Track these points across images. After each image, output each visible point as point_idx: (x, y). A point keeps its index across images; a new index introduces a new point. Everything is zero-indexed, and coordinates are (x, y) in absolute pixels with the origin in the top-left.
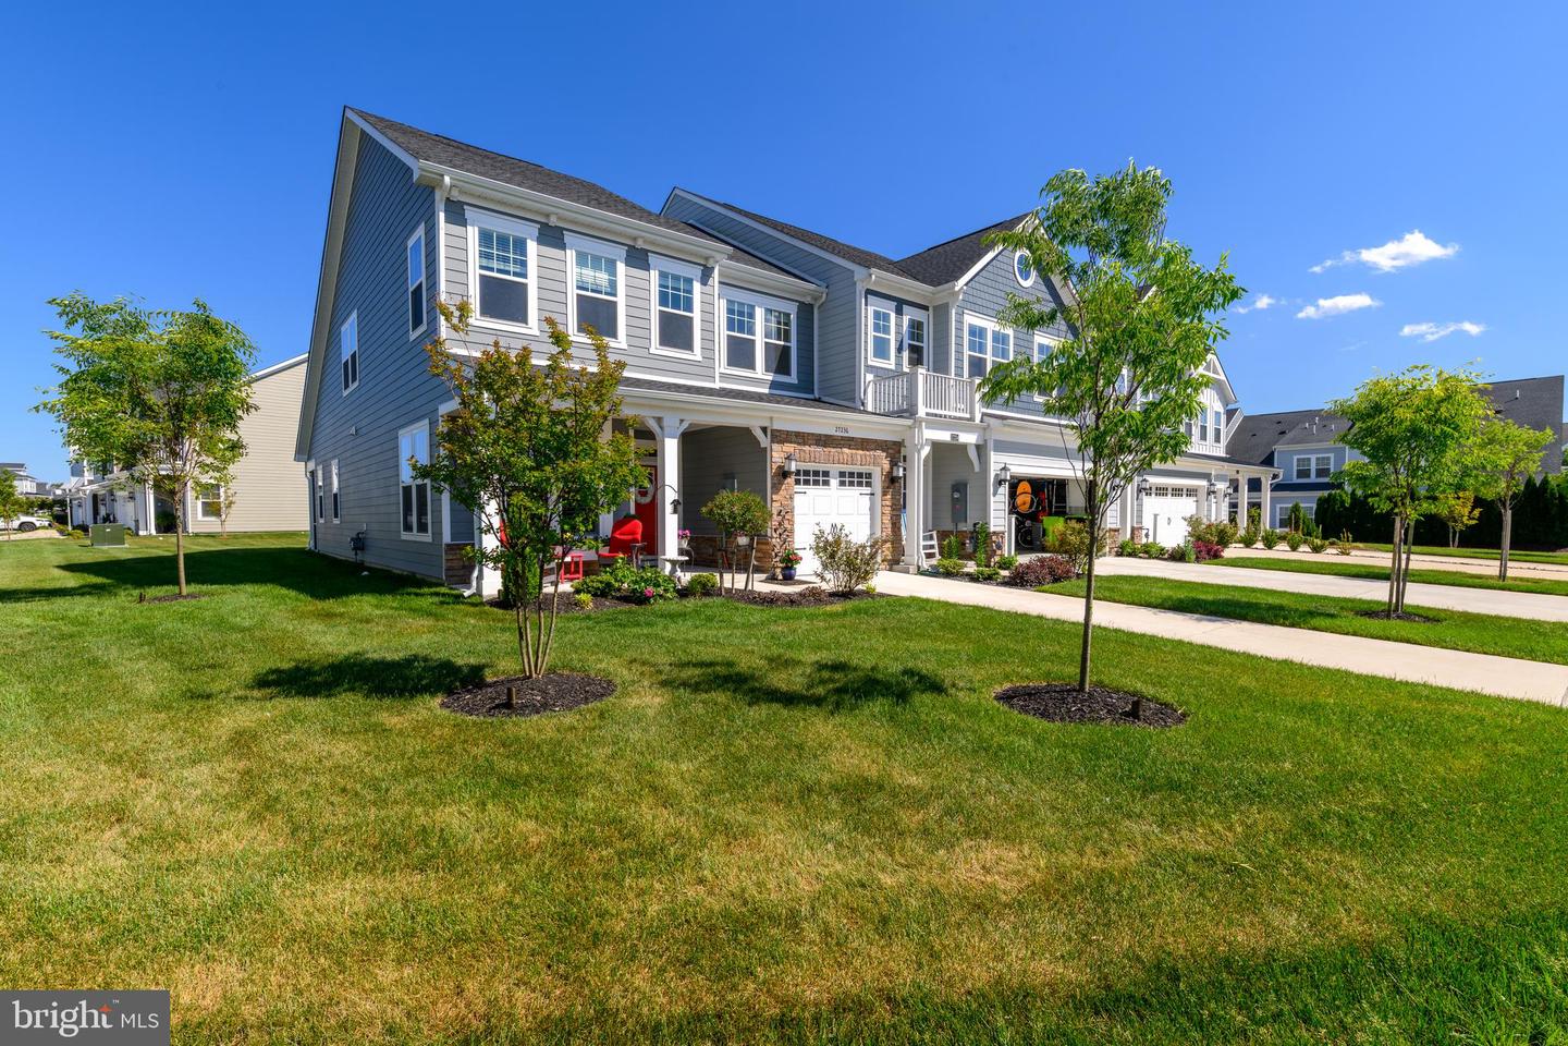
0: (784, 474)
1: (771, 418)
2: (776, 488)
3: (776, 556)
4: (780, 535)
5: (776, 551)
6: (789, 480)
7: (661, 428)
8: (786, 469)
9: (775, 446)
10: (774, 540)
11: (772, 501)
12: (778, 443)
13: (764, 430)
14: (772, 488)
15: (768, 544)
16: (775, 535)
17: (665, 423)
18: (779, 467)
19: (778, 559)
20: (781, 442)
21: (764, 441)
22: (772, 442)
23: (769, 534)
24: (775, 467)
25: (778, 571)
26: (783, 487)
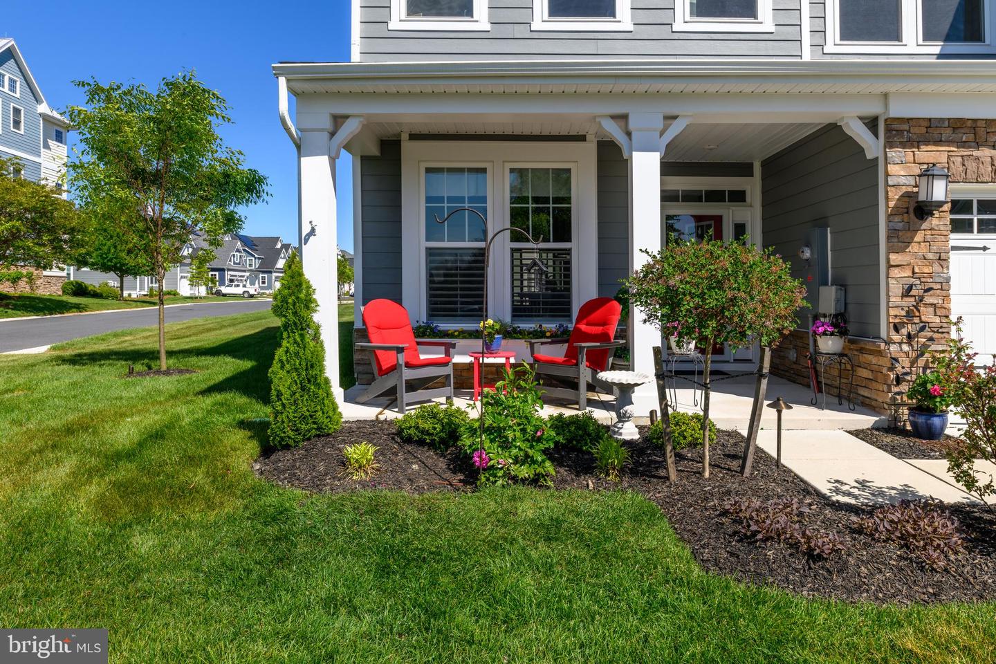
0: (922, 209)
1: (886, 96)
2: (900, 239)
3: (899, 381)
4: (909, 336)
5: (899, 370)
6: (934, 221)
7: (629, 134)
8: (922, 197)
9: (895, 154)
10: (893, 348)
11: (889, 266)
12: (903, 145)
13: (872, 123)
14: (889, 238)
15: (879, 353)
16: (896, 338)
17: (632, 125)
18: (908, 195)
19: (904, 387)
20: (913, 142)
21: (871, 145)
22: (889, 144)
23: (883, 334)
24: (895, 195)
25: (905, 412)
26: (919, 237)
